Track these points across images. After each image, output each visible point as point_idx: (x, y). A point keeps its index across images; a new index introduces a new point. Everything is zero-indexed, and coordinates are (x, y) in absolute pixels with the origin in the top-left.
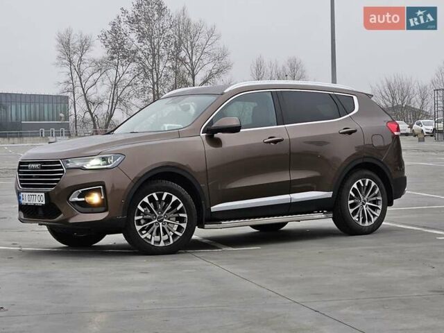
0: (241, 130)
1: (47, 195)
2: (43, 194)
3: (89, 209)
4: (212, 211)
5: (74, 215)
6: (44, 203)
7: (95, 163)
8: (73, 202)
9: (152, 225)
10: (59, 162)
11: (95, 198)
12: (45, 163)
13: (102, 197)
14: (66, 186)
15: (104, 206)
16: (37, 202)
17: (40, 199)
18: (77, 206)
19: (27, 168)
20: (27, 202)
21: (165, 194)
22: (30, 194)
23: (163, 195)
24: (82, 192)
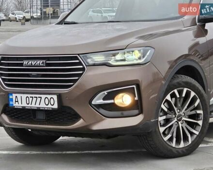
2: (55, 97)
4: (211, 104)
6: (56, 106)
11: (125, 100)
13: (136, 98)
16: (43, 106)
17: (49, 101)
18: (102, 111)
19: (21, 65)
20: (24, 104)
21: (185, 90)
22: (29, 96)
23: (182, 91)
24: (108, 93)
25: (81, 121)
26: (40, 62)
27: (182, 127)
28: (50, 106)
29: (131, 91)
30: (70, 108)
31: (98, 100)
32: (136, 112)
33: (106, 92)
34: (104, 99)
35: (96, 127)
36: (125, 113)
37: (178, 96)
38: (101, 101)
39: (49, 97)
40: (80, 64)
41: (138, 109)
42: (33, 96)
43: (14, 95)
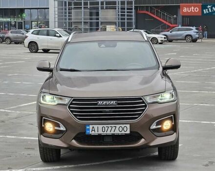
2: (128, 126)
3: (163, 134)
5: (153, 140)
6: (128, 132)
8: (152, 129)
10: (141, 99)
13: (173, 124)
16: (116, 132)
17: (123, 129)
19: (96, 104)
20: (100, 132)
22: (105, 126)
24: (158, 121)
25: (143, 140)
26: (113, 102)
28: (123, 132)
29: (169, 119)
38: (155, 127)
39: (123, 126)
40: (144, 102)
41: (173, 130)
42: (109, 126)
43: (91, 126)
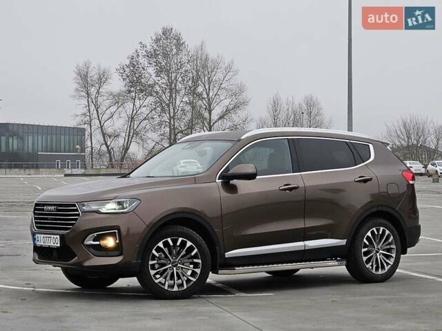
0: (257, 177)
1: (62, 238)
2: (58, 237)
3: (104, 253)
4: (226, 257)
5: (89, 259)
6: (59, 245)
7: (111, 207)
8: (87, 245)
9: (166, 270)
10: (74, 206)
11: (110, 242)
12: (60, 205)
13: (117, 241)
14: (81, 229)
15: (118, 250)
16: (52, 244)
17: (55, 241)
18: (92, 250)
19: (43, 210)
20: (42, 244)
21: (180, 239)
22: (44, 236)
23: (177, 240)
24: (97, 235)
25: (77, 258)
26: (53, 208)
27: (177, 272)
28: (55, 245)
29: (113, 235)
30: (68, 246)
31: (89, 241)
32: (118, 253)
33: (95, 234)
34: (94, 241)
35: (87, 264)
36: (110, 253)
37: (171, 244)
38: (92, 242)
39: (55, 236)
40: (77, 210)
41: (119, 250)
42: (47, 236)
43: (37, 235)
